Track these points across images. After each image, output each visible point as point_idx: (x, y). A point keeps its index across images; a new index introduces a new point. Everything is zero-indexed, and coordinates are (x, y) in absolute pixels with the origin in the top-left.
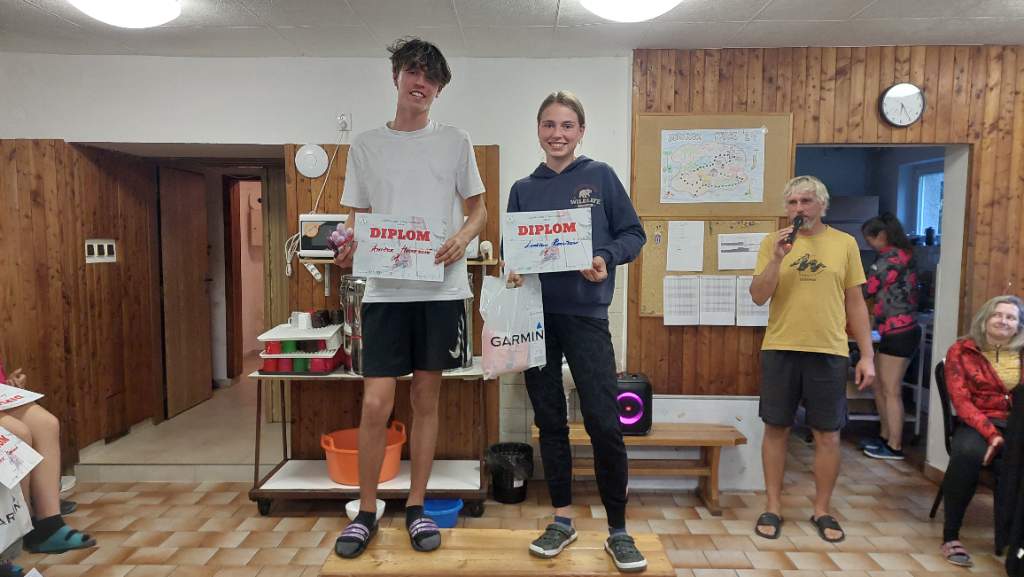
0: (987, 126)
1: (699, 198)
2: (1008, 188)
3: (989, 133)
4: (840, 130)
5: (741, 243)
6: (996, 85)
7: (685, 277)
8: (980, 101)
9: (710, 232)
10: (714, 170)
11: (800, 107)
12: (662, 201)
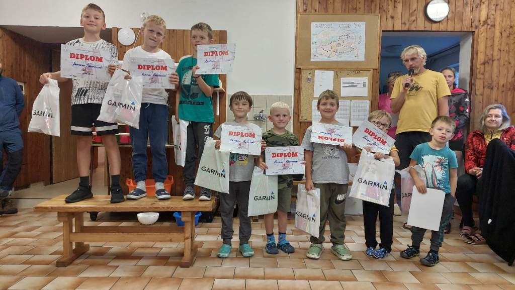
0: (481, 22)
1: (331, 58)
2: (492, 55)
3: (483, 26)
4: (405, 24)
5: (353, 83)
6: (485, 1)
8: (478, 9)
10: (339, 44)
11: (384, 11)
12: (312, 60)
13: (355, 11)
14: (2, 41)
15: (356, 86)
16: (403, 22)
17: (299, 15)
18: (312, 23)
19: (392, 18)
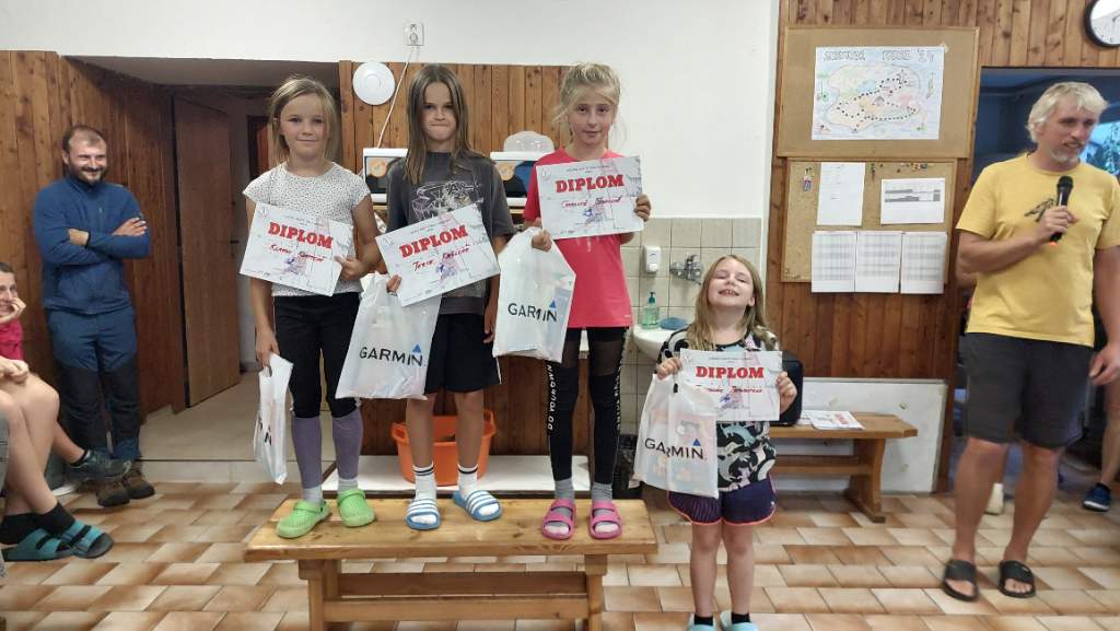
1: (860, 134)
4: (1036, 50)
5: (910, 191)
7: (837, 232)
9: (872, 177)
10: (880, 98)
11: (988, 20)
12: (814, 137)
13: (919, 19)
14: (76, 92)
15: (917, 199)
16: (1032, 46)
17: (787, 30)
18: (818, 50)
19: (1007, 35)
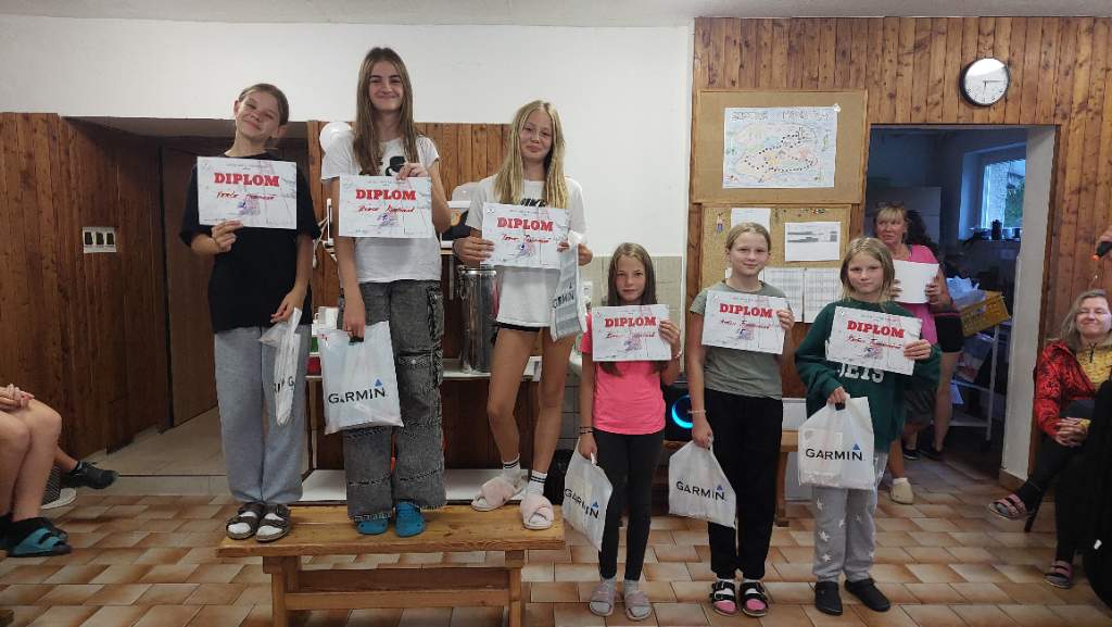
0: (1075, 105)
1: (765, 183)
2: (1096, 174)
3: (1078, 113)
4: (918, 109)
6: (1085, 61)
8: (1069, 77)
9: (777, 220)
10: (782, 152)
11: (876, 82)
12: (725, 186)
13: (815, 83)
14: (74, 149)
15: (816, 240)
16: (915, 105)
17: (698, 92)
18: (726, 110)
19: (892, 96)
